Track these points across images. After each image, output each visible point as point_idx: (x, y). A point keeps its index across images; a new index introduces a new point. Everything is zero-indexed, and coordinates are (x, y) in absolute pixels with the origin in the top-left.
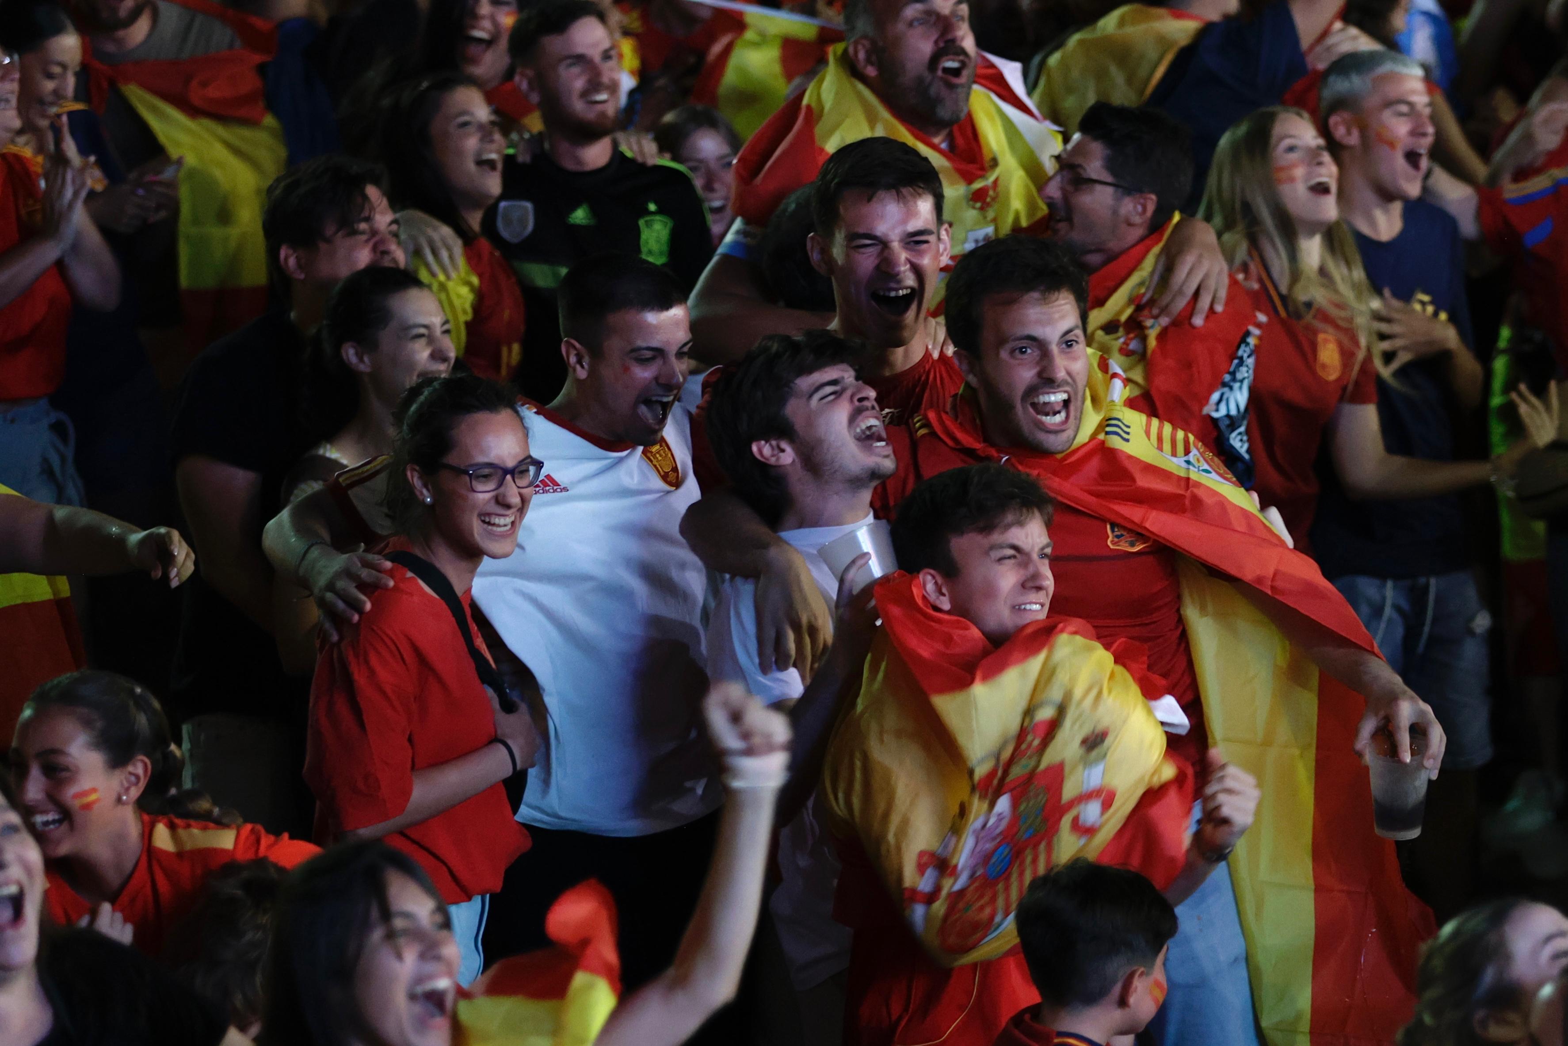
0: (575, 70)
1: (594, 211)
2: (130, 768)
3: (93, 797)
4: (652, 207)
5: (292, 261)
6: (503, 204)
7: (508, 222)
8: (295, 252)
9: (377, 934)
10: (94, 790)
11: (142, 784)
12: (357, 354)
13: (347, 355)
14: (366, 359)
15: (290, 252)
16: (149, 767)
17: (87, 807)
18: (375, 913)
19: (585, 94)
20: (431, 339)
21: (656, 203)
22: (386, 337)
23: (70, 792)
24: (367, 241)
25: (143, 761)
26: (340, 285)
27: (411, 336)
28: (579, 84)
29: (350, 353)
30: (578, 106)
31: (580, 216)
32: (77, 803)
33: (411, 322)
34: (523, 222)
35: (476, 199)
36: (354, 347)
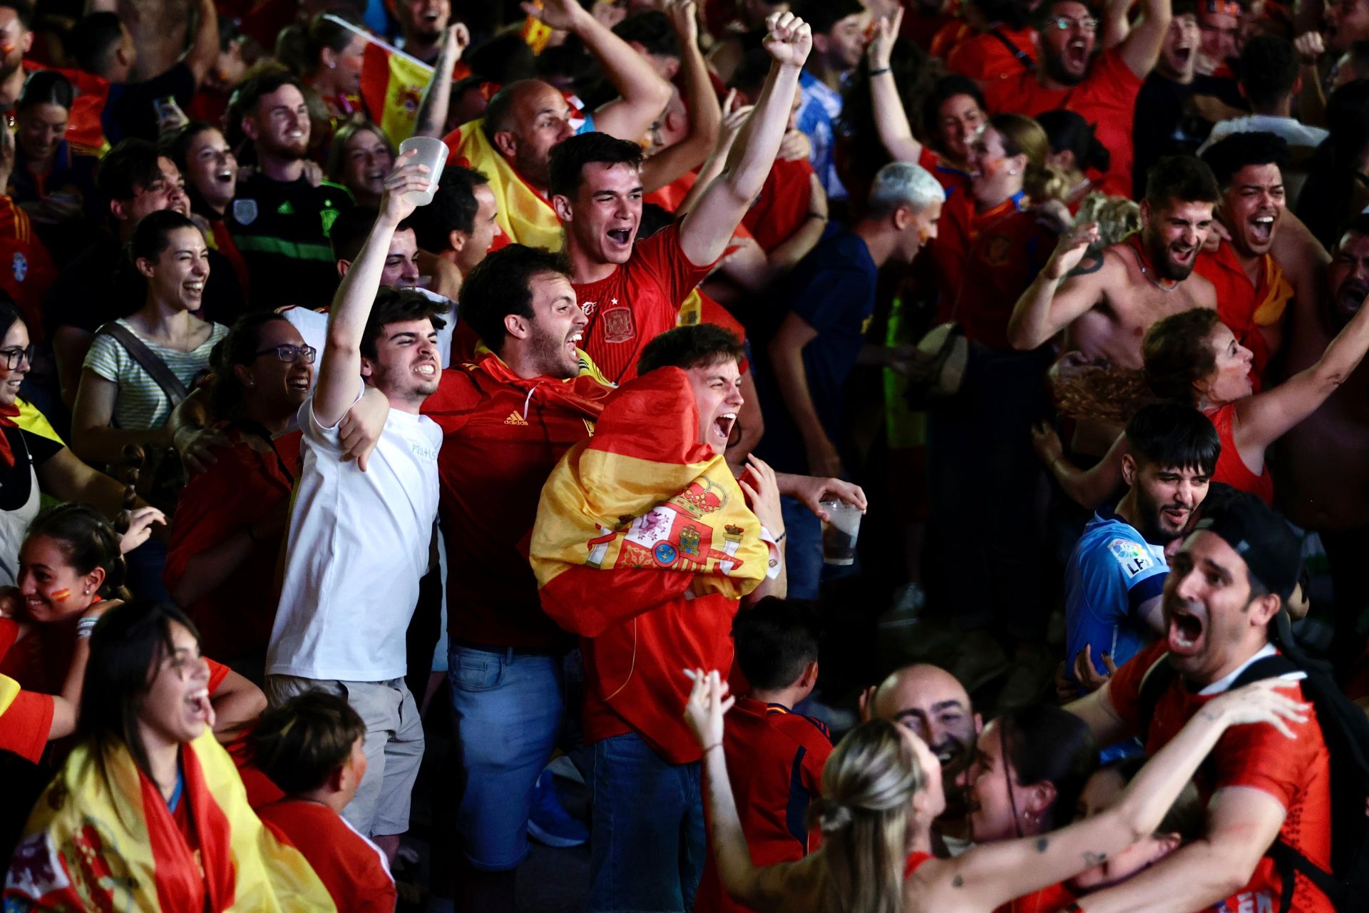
0: (282, 117)
1: (293, 205)
2: (92, 574)
3: (66, 594)
4: (328, 203)
5: (118, 209)
6: (237, 202)
7: (241, 212)
8: (120, 203)
9: (165, 665)
10: (66, 590)
11: (99, 583)
12: (146, 265)
13: (140, 265)
14: (151, 269)
15: (117, 203)
16: (104, 574)
17: (62, 600)
18: (165, 651)
19: (287, 132)
20: (193, 260)
21: (332, 201)
22: (164, 256)
23: (51, 591)
24: (163, 194)
25: (101, 571)
26: (141, 219)
27: (180, 257)
28: (284, 125)
29: (142, 265)
30: (282, 138)
31: (284, 208)
32: (55, 598)
33: (182, 248)
34: (250, 211)
35: (220, 200)
36: (144, 261)
